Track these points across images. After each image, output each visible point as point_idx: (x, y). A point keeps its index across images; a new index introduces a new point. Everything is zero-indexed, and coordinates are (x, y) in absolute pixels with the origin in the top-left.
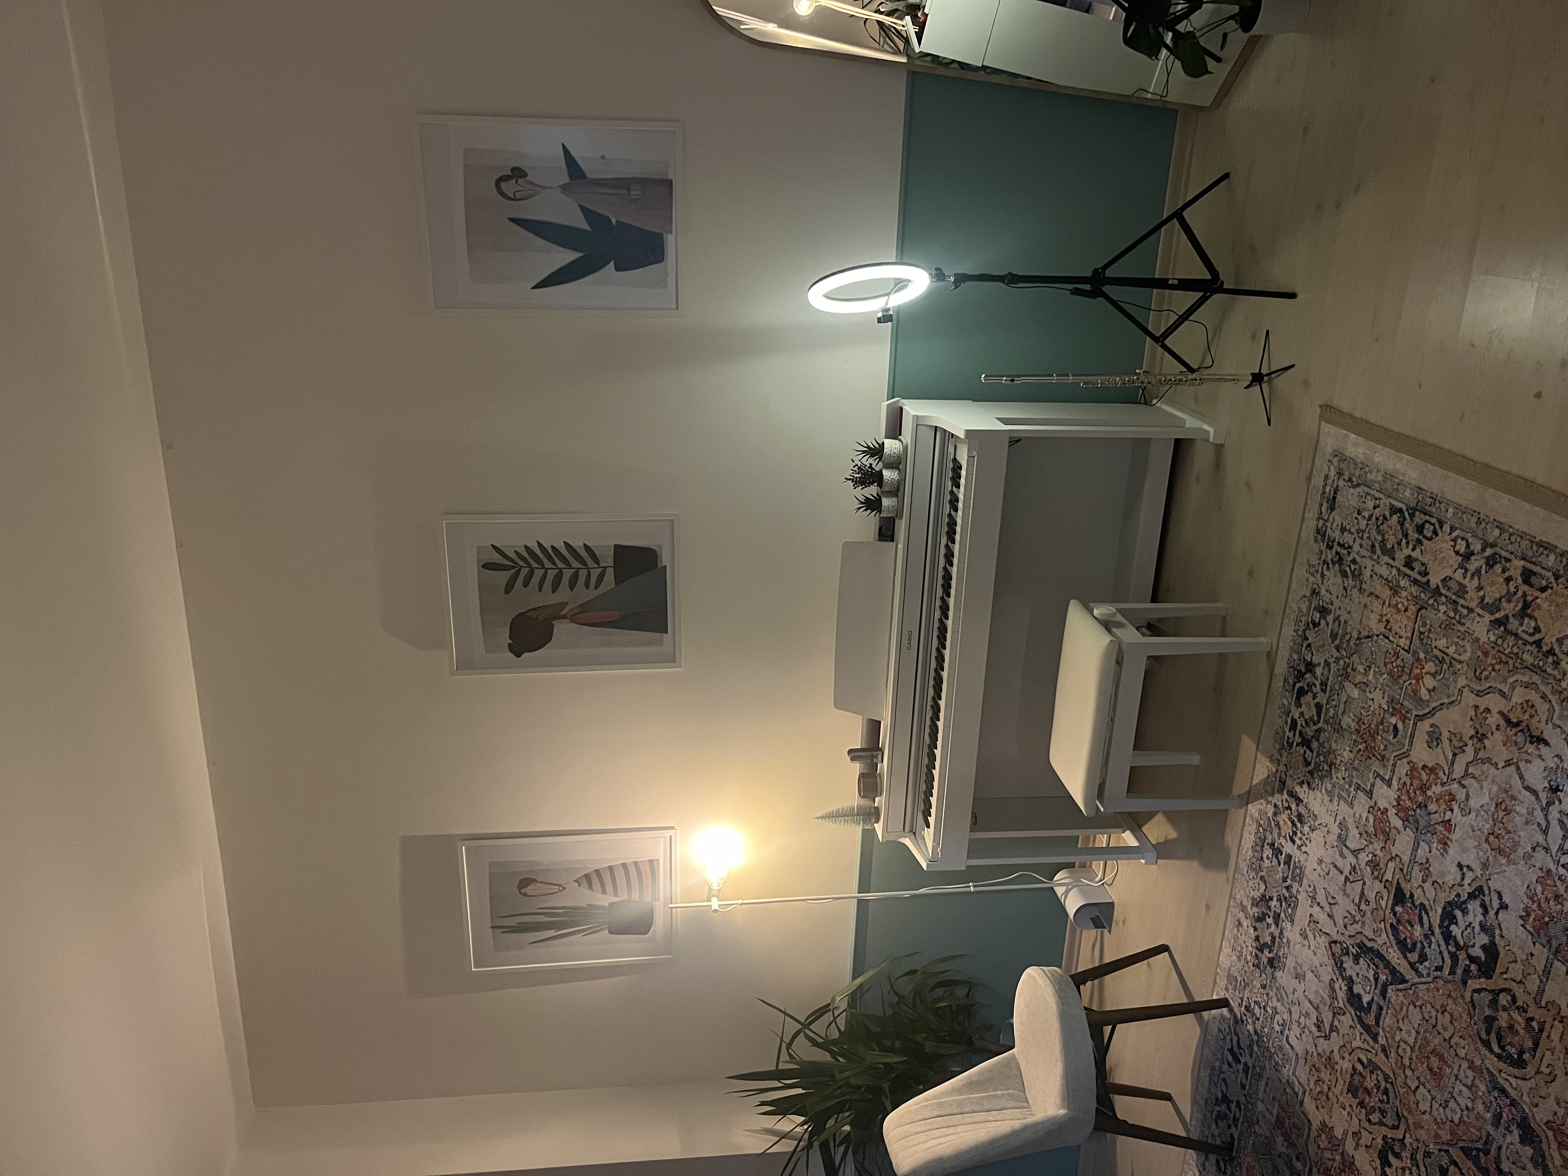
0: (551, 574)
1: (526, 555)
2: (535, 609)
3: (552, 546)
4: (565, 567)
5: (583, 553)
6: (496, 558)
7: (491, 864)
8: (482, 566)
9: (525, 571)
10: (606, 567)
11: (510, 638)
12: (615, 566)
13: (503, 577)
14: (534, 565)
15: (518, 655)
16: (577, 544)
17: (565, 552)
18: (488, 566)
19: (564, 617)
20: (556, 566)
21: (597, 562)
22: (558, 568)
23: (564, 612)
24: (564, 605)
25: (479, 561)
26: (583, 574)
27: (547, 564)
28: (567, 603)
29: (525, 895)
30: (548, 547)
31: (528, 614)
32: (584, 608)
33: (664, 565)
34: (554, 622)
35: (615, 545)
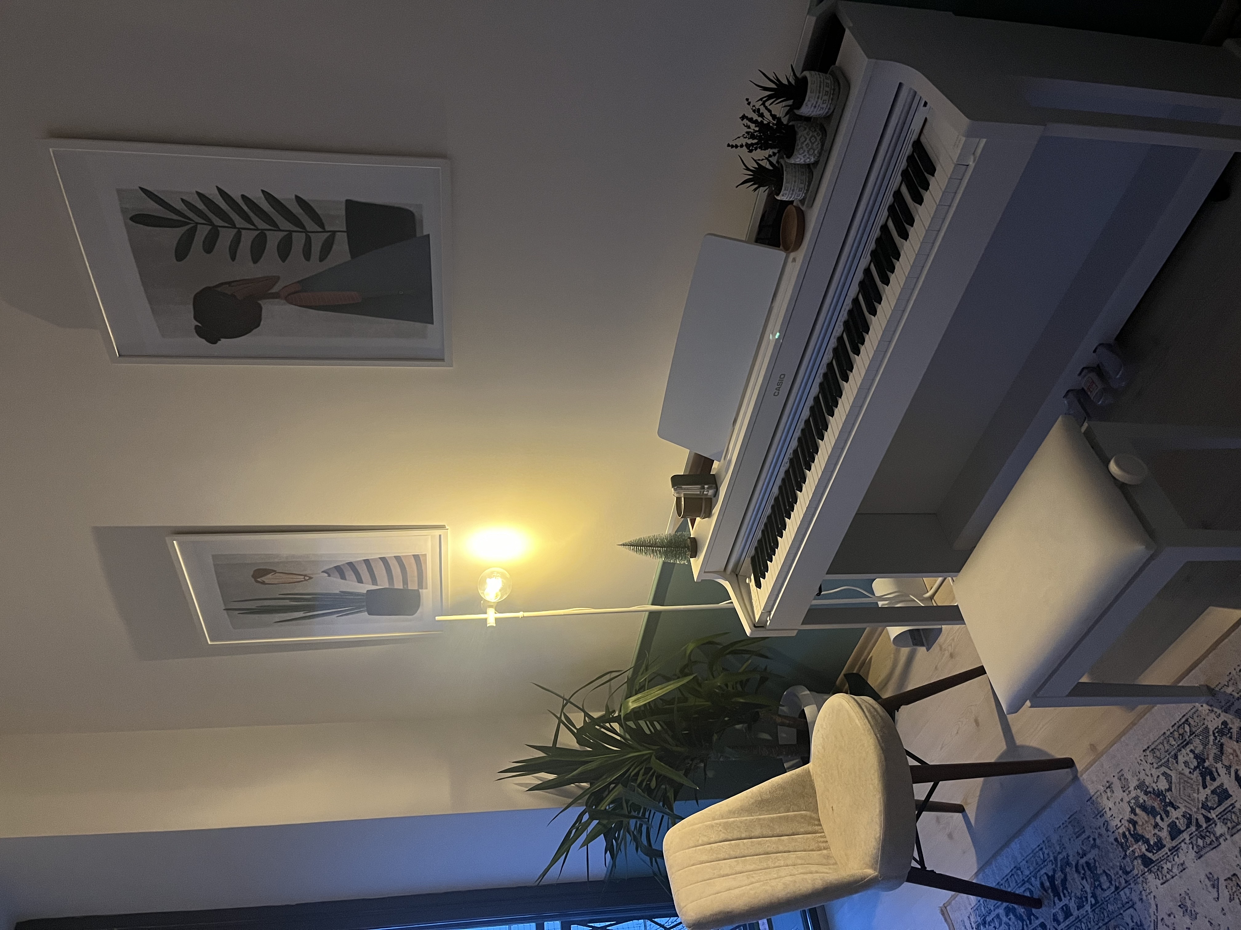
0: (248, 238)
1: (201, 206)
2: (229, 283)
3: (243, 197)
4: (269, 227)
5: (297, 210)
6: (152, 208)
8: (132, 219)
9: (203, 231)
10: (334, 233)
11: (195, 318)
13: (171, 237)
14: (218, 222)
15: (213, 341)
16: (285, 195)
17: (265, 205)
18: (140, 219)
19: (276, 296)
20: (253, 224)
21: (322, 225)
22: (257, 229)
23: (275, 290)
24: (275, 280)
25: (124, 211)
26: (299, 240)
27: (239, 222)
28: (279, 278)
29: (263, 583)
30: (236, 195)
31: (219, 289)
32: (305, 285)
33: (425, 233)
34: (260, 302)
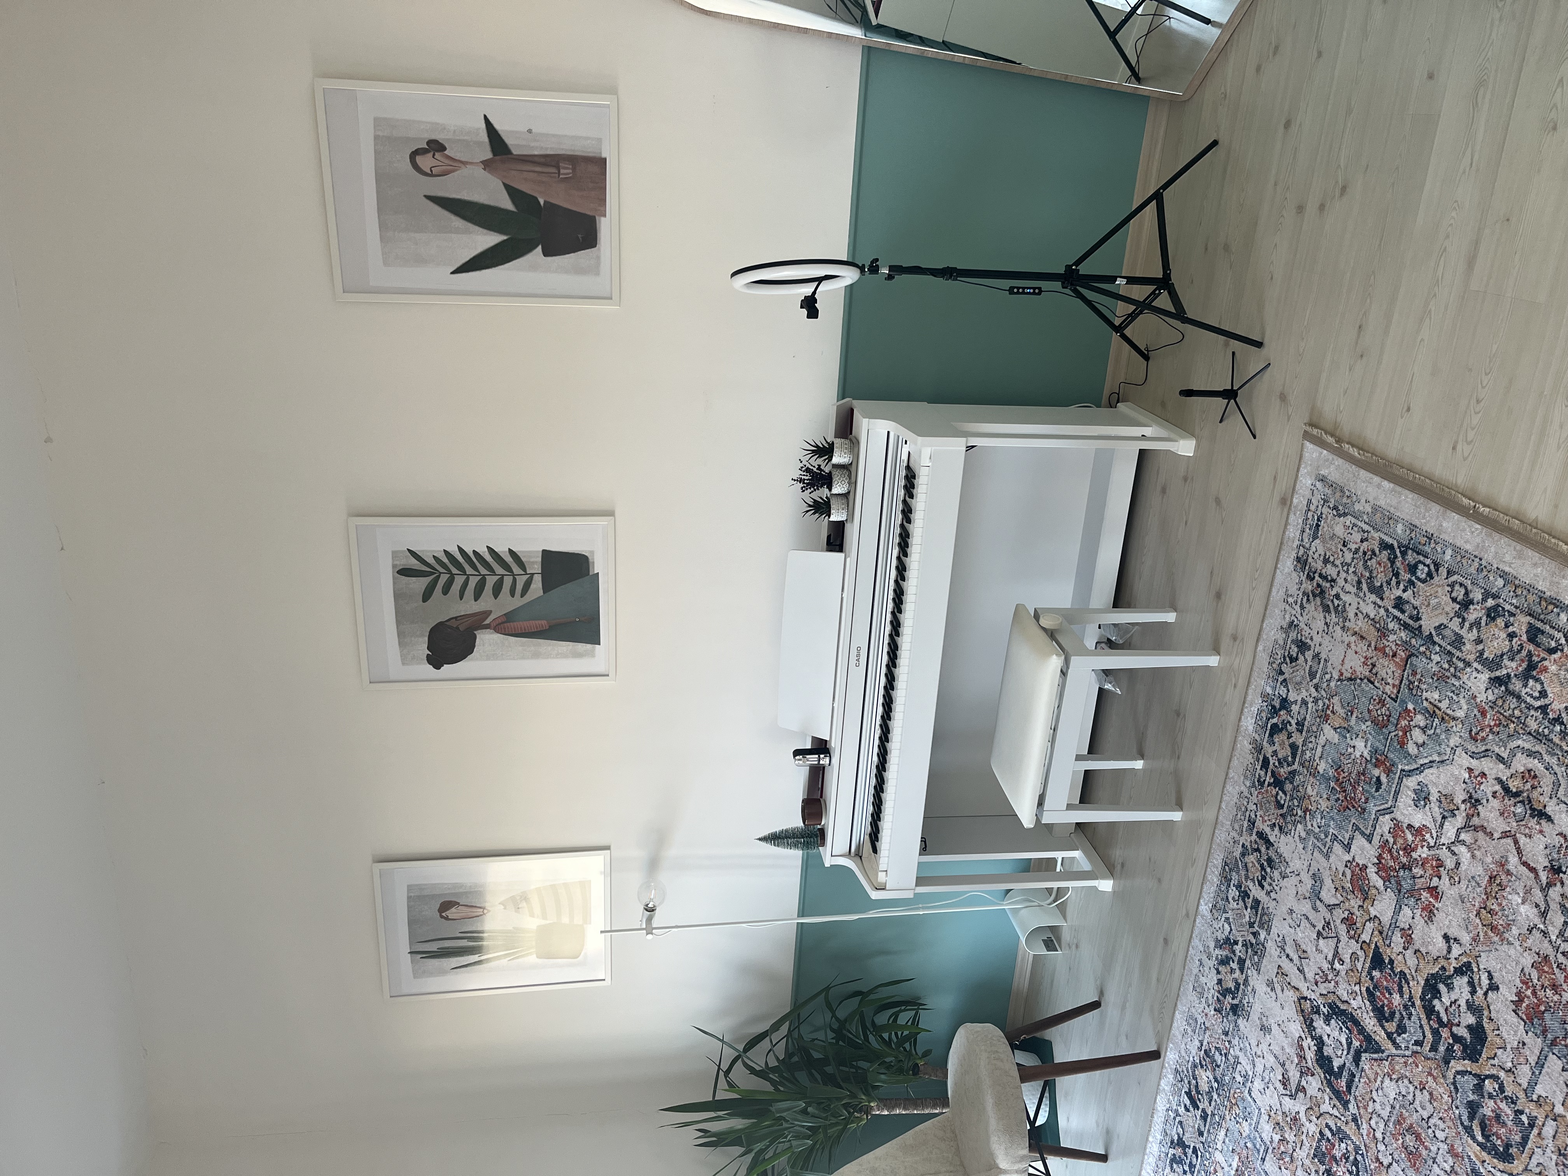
0: (473, 581)
1: (445, 560)
2: (456, 618)
3: (474, 551)
4: (489, 573)
5: (508, 559)
6: (413, 563)
7: (410, 888)
8: (398, 572)
9: (444, 578)
10: (533, 574)
11: (428, 648)
12: (543, 574)
13: (422, 584)
14: (455, 571)
15: (438, 666)
16: (501, 549)
17: (488, 557)
18: (405, 572)
19: (487, 627)
20: (479, 572)
21: (524, 569)
22: (481, 575)
23: (487, 622)
24: (487, 613)
25: (394, 566)
26: (508, 581)
27: (469, 570)
28: (491, 612)
29: (447, 918)
30: (469, 550)
31: (447, 623)
32: (509, 617)
33: (596, 572)
34: (475, 632)
35: (543, 551)
